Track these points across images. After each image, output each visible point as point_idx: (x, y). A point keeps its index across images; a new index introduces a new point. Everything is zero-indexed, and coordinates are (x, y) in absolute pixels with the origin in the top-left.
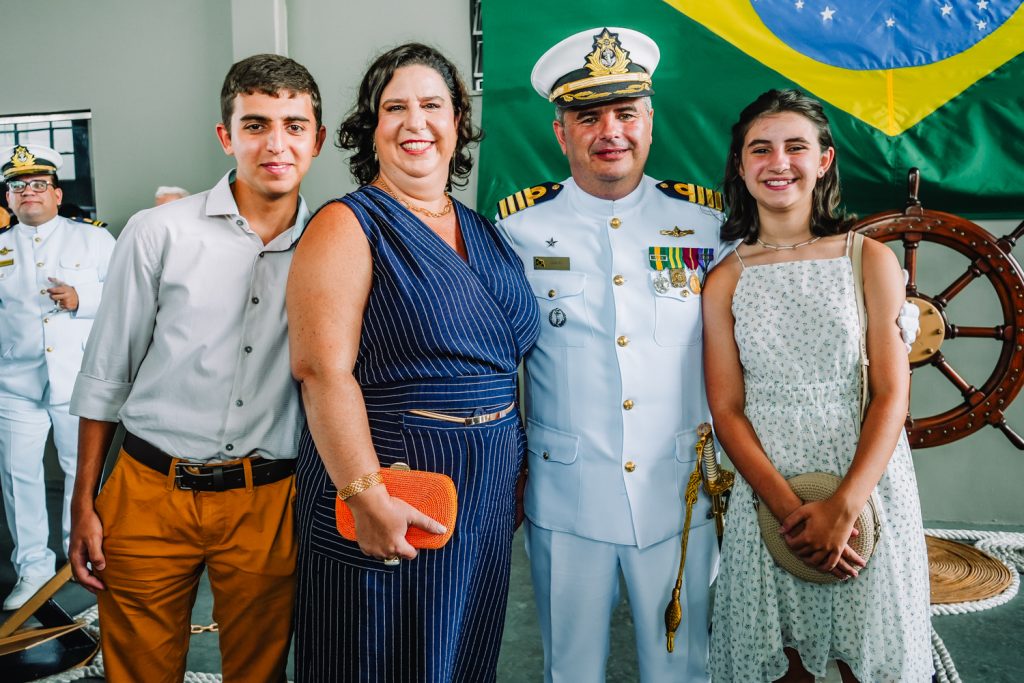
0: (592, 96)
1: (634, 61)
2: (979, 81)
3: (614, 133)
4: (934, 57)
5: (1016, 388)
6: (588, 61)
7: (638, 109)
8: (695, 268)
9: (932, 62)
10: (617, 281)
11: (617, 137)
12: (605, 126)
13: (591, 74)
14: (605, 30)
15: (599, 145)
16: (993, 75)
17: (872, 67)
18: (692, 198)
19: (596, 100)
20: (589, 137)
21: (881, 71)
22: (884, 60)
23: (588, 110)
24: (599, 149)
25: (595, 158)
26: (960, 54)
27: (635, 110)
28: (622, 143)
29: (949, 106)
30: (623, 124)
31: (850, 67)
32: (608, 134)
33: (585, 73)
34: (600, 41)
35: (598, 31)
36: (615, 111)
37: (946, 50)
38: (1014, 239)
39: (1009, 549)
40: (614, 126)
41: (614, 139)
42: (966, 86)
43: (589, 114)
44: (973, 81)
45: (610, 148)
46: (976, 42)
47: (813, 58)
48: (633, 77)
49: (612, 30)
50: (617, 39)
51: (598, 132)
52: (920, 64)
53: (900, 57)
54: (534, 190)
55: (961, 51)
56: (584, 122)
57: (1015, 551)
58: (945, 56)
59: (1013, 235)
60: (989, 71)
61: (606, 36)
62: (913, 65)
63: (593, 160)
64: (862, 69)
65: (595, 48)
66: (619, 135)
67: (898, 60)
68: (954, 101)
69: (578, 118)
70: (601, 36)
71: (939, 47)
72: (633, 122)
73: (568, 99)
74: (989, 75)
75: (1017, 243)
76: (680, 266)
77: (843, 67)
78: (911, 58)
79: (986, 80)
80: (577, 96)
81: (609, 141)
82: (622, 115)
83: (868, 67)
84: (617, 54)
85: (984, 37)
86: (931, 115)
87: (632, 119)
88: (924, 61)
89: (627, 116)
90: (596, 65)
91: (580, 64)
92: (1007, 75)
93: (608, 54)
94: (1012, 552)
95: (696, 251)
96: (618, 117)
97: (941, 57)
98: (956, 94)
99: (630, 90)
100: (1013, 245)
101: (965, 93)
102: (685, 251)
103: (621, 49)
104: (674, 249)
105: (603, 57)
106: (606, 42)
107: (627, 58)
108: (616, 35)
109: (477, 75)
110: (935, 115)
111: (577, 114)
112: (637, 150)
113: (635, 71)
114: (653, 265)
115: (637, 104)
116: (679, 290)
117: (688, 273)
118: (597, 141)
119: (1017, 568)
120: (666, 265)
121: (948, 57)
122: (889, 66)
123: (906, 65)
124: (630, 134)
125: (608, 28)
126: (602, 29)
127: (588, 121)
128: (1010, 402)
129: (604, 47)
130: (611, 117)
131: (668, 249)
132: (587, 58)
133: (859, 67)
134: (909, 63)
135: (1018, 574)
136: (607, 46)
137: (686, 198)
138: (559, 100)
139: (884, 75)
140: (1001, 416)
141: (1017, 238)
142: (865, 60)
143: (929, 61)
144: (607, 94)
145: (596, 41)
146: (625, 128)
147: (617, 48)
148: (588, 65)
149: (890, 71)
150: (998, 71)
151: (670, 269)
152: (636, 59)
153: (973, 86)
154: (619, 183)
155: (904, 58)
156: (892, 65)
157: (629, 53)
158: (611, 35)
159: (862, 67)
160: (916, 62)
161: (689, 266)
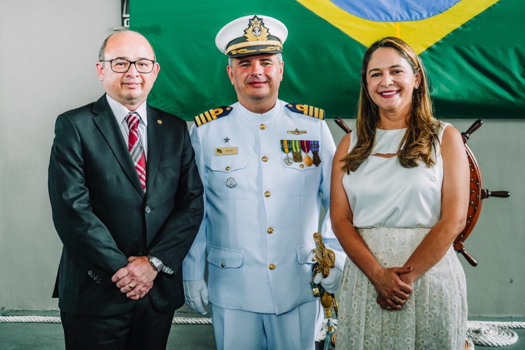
0: (247, 51)
1: (271, 34)
2: (452, 32)
3: (258, 72)
4: (425, 15)
5: (470, 227)
6: (246, 33)
7: (273, 61)
8: (308, 152)
9: (423, 19)
10: (265, 159)
11: (260, 75)
12: (254, 69)
13: (247, 40)
14: (255, 16)
15: (250, 80)
16: (461, 28)
17: (386, 19)
18: (306, 112)
19: (249, 53)
20: (245, 75)
21: (392, 23)
22: (394, 16)
23: (245, 59)
24: (250, 81)
25: (248, 86)
26: (441, 14)
27: (271, 61)
28: (263, 78)
29: (435, 47)
30: (264, 68)
31: (373, 19)
32: (255, 73)
33: (244, 39)
34: (253, 22)
35: (252, 17)
36: (260, 60)
37: (432, 11)
38: (468, 135)
39: (470, 331)
40: (259, 68)
41: (258, 76)
42: (444, 35)
43: (245, 61)
44: (449, 32)
45: (256, 80)
46: (450, 7)
47: (349, 12)
48: (271, 42)
49: (259, 16)
50: (262, 22)
51: (250, 72)
52: (416, 19)
53: (403, 14)
54: (216, 110)
55: (441, 13)
56: (243, 66)
57: (473, 331)
58: (431, 15)
59: (467, 132)
60: (458, 26)
61: (256, 19)
62: (412, 20)
63: (247, 87)
64: (380, 21)
65: (250, 25)
66: (262, 73)
67: (403, 16)
68: (437, 44)
69: (240, 63)
70: (253, 19)
71: (428, 9)
72: (269, 67)
73: (234, 53)
74: (458, 28)
75: (470, 137)
76: (298, 150)
77: (368, 19)
78: (410, 15)
79: (456, 31)
80: (239, 51)
81: (256, 76)
82: (264, 63)
83: (384, 19)
84: (262, 30)
85: (455, 4)
86: (423, 52)
87: (270, 65)
88: (418, 17)
89: (267, 64)
90: (250, 35)
91: (241, 34)
92: (469, 29)
93: (257, 30)
94: (471, 332)
95: (308, 142)
96: (262, 64)
97: (429, 16)
98: (438, 39)
99: (268, 50)
100: (468, 138)
101: (444, 39)
102: (302, 142)
103: (264, 27)
104: (295, 141)
105: (254, 31)
106: (256, 23)
107: (267, 32)
108: (262, 19)
109: (124, 15)
110: (426, 53)
111: (239, 61)
112: (271, 83)
113: (272, 40)
114: (283, 150)
115: (273, 58)
116: (298, 164)
117: (303, 155)
118: (249, 77)
119: (474, 341)
120: (290, 150)
121: (433, 15)
122: (397, 20)
123: (408, 20)
124: (268, 74)
125: (258, 16)
126: (254, 16)
127: (245, 65)
128: (467, 237)
129: (254, 25)
130: (257, 63)
131: (292, 141)
132: (245, 31)
133: (379, 20)
134: (410, 19)
135: (474, 345)
136: (257, 26)
137: (302, 113)
138: (230, 53)
139: (394, 26)
140: (462, 245)
141: (470, 134)
142: (382, 15)
143: (422, 18)
144: (255, 51)
145: (250, 22)
146: (265, 70)
147: (262, 26)
148: (246, 35)
149: (398, 23)
150: (464, 26)
151: (293, 152)
152: (272, 33)
153: (449, 35)
154: (261, 100)
155: (406, 15)
156: (399, 19)
157: (268, 30)
158: (259, 19)
159: (380, 19)
160: (413, 18)
161: (305, 151)
